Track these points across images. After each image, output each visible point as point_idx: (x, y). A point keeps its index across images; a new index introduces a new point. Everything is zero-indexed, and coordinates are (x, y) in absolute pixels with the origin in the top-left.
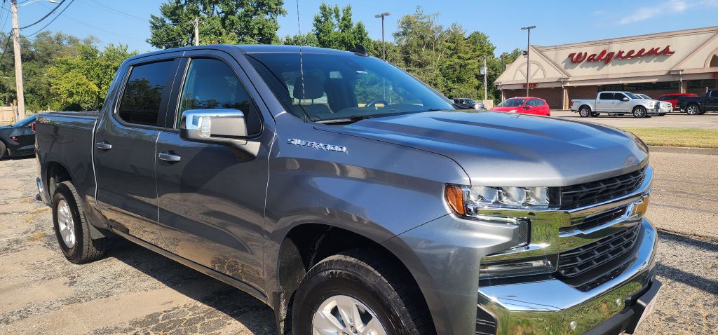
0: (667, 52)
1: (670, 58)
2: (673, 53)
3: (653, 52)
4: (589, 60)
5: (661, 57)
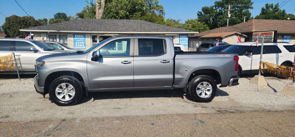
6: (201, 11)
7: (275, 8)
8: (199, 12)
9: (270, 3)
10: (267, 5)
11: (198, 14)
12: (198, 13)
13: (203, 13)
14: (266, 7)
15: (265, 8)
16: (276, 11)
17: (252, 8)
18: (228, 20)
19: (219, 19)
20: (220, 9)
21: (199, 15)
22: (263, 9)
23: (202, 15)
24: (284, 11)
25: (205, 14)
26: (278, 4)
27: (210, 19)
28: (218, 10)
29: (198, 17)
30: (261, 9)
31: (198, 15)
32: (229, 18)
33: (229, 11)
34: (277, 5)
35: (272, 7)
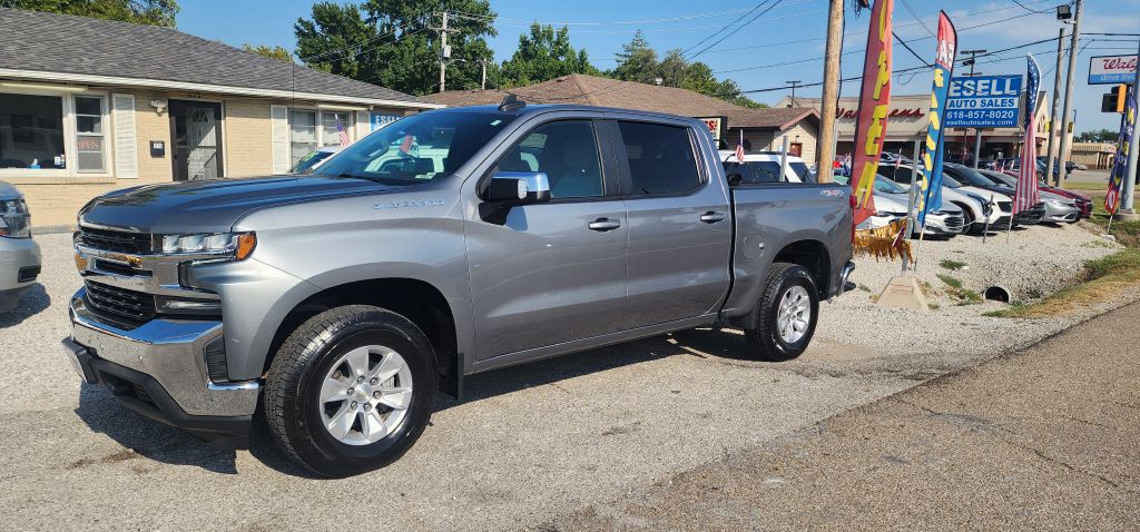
0: (918, 114)
1: (919, 121)
2: (922, 115)
3: (906, 114)
4: (846, 116)
5: (913, 118)
6: (308, 17)
7: (558, 43)
8: (300, 21)
9: (543, 24)
10: (536, 31)
11: (297, 28)
12: (299, 24)
13: (318, 29)
14: (534, 34)
15: (529, 37)
16: (562, 53)
17: (492, 33)
18: (443, 67)
19: (382, 56)
20: (387, 19)
21: (304, 33)
22: (525, 43)
23: (315, 34)
24: (582, 53)
25: (329, 32)
26: (565, 29)
27: (347, 53)
28: (379, 22)
29: (297, 40)
30: (518, 39)
31: (300, 33)
32: (446, 59)
33: (444, 34)
34: (563, 34)
35: (550, 38)
